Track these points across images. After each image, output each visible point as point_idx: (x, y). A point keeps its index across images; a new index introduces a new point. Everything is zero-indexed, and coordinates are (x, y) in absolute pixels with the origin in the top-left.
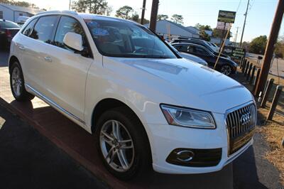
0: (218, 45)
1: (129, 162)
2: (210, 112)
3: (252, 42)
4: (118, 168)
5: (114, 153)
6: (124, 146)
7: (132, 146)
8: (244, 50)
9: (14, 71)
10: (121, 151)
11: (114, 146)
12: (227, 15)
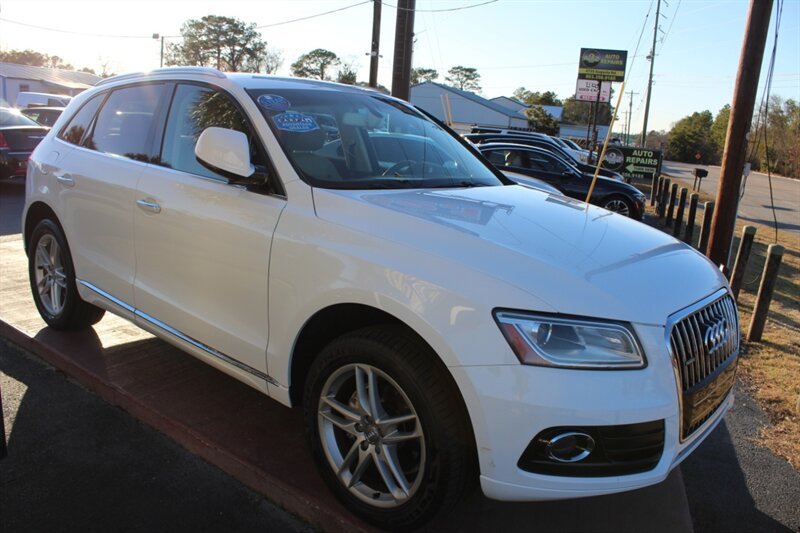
0: (584, 144)
1: (410, 479)
2: (627, 324)
3: (674, 132)
4: (376, 496)
5: (363, 455)
6: (392, 435)
7: (419, 432)
8: (657, 155)
9: (42, 244)
10: (384, 448)
11: (362, 437)
12: (604, 61)
